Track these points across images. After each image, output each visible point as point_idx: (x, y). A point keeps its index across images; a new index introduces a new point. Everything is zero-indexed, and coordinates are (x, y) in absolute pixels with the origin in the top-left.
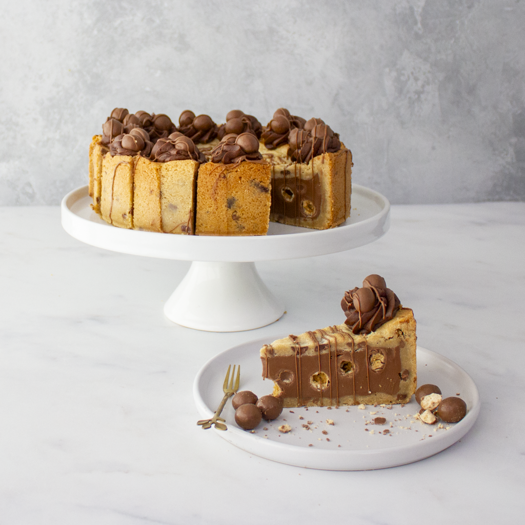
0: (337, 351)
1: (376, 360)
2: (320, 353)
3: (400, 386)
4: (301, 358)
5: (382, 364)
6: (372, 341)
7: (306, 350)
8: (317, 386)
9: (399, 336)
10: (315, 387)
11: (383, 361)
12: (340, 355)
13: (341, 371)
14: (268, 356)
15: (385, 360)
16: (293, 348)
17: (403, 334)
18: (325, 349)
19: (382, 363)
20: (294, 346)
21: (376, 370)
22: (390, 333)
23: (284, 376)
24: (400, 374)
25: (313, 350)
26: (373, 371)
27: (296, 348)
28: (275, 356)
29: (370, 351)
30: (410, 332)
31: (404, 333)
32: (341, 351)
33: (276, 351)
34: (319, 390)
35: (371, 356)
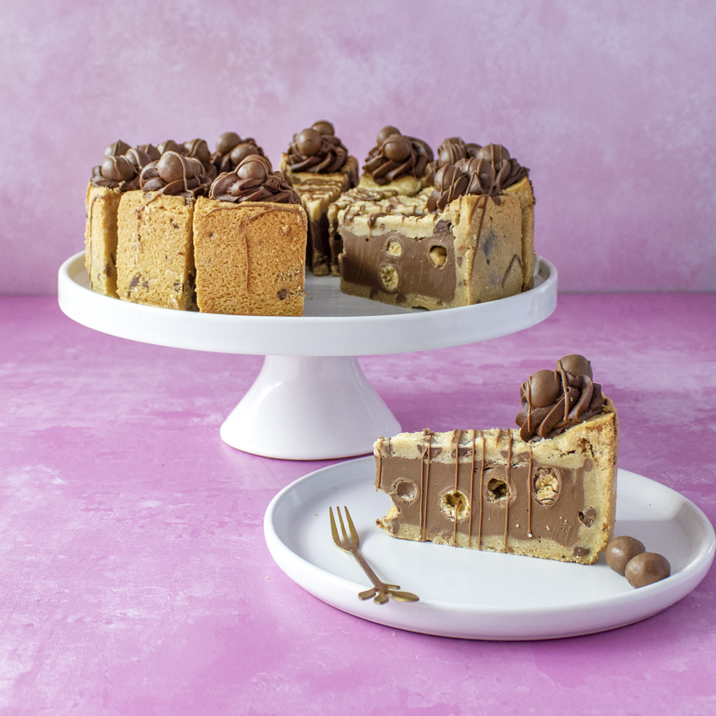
0: (485, 461)
1: (546, 485)
2: (458, 460)
3: (579, 533)
4: (430, 465)
5: (554, 493)
6: (540, 454)
7: (439, 453)
8: (451, 513)
9: (584, 450)
10: (448, 513)
11: (555, 488)
12: (489, 468)
13: (488, 494)
14: (383, 454)
15: (558, 487)
16: (420, 448)
17: (591, 448)
18: (467, 456)
19: (554, 491)
20: (421, 444)
21: (543, 502)
22: (570, 443)
23: (403, 489)
24: (581, 514)
25: (450, 455)
26: (538, 502)
27: (424, 447)
28: (394, 456)
29: (537, 468)
30: (602, 447)
31: (593, 448)
32: (491, 463)
33: (394, 449)
34: (452, 520)
35: (537, 477)
